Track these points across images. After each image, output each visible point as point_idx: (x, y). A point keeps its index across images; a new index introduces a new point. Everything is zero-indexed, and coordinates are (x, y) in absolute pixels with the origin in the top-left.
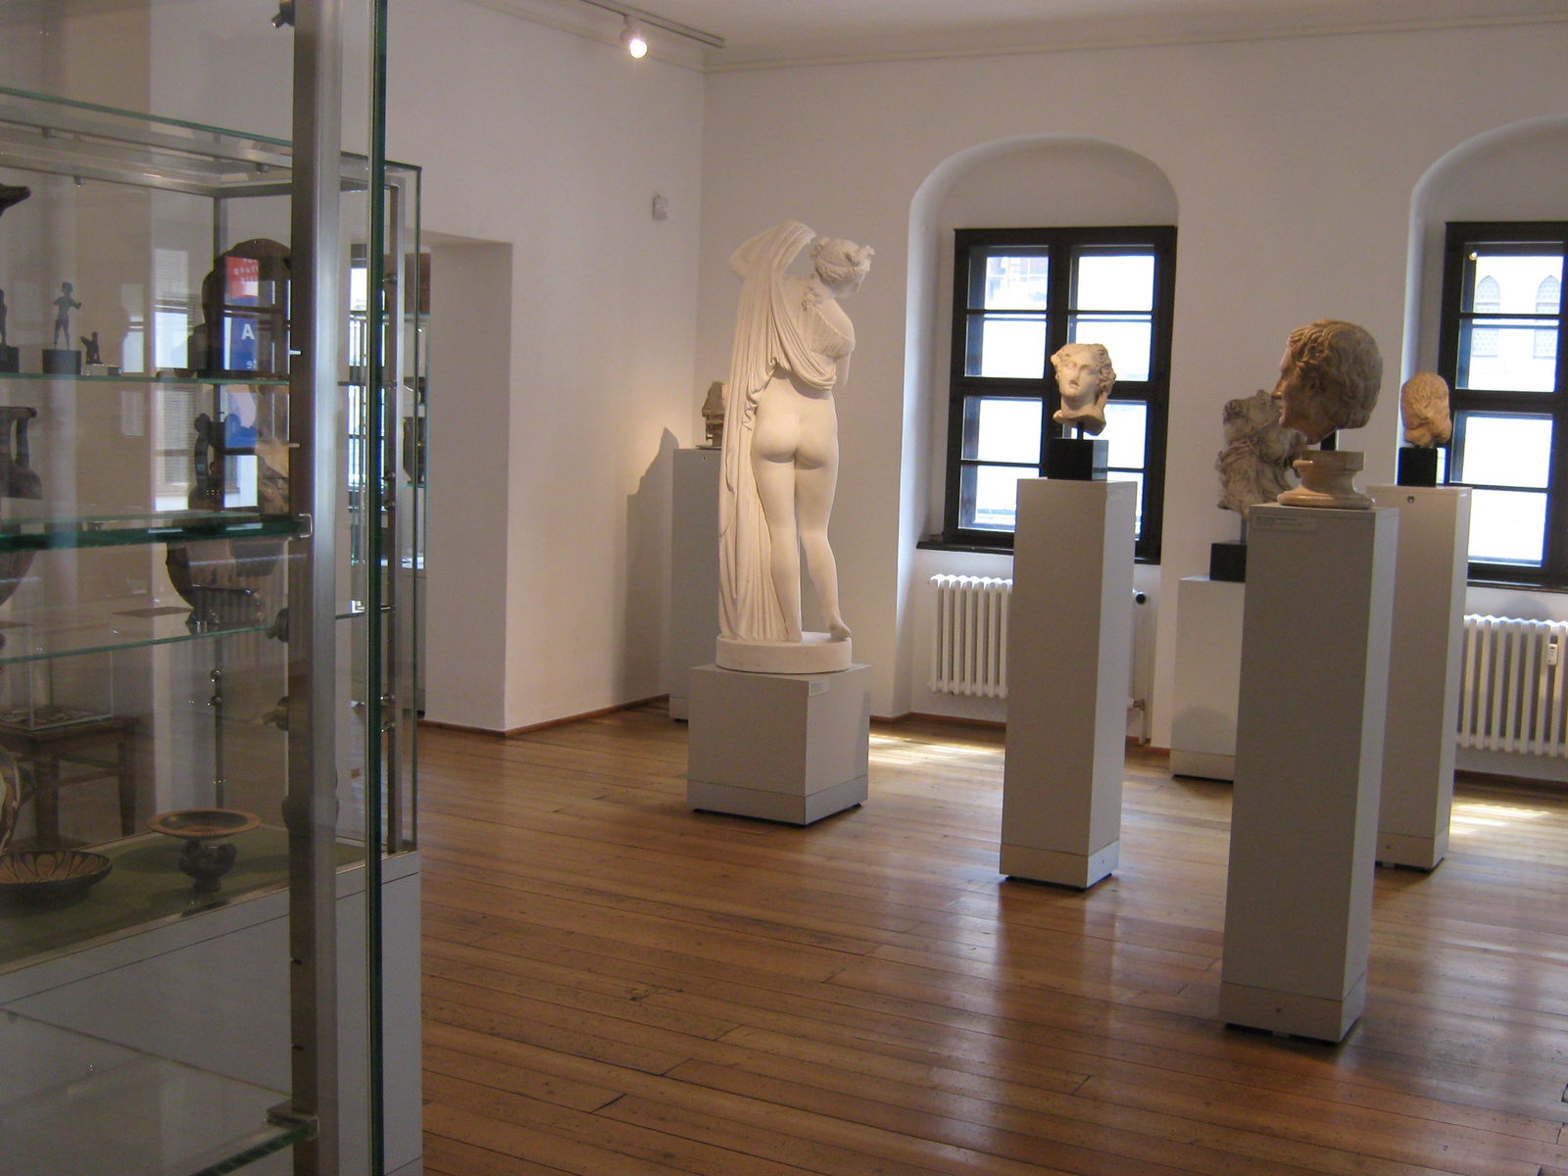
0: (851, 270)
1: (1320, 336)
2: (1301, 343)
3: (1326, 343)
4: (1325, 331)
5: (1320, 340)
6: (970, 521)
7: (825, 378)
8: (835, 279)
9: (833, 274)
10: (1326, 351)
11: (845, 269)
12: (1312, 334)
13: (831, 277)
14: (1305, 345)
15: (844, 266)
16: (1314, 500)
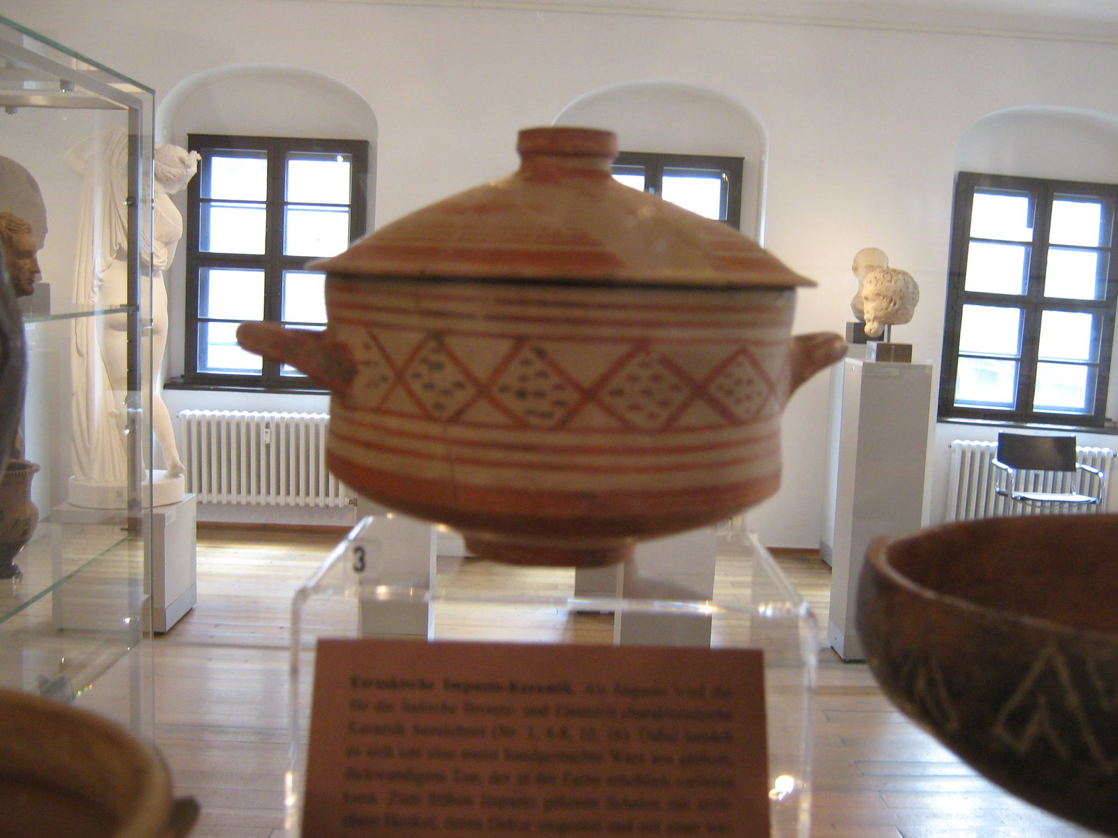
0: (184, 172)
6: (204, 366)
7: (161, 260)
8: (171, 178)
9: (169, 175)
11: (179, 171)
13: (165, 176)
15: (177, 167)
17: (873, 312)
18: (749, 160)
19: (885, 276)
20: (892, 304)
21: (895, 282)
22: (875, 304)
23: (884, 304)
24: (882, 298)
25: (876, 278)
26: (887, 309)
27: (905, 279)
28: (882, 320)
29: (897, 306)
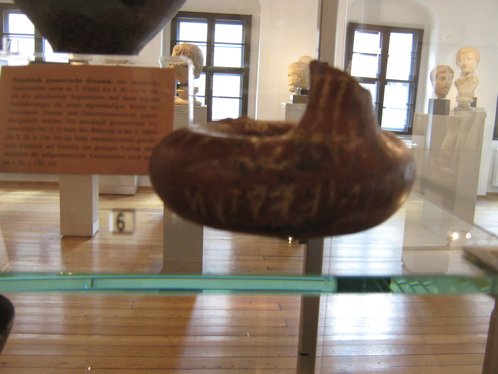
1: (186, 49)
2: (180, 51)
3: (188, 51)
4: (187, 47)
5: (186, 50)
10: (189, 54)
12: (183, 48)
14: (181, 51)
16: (182, 103)
17: (291, 81)
18: (254, 16)
19: (297, 65)
20: (300, 78)
21: (301, 68)
22: (292, 77)
23: (296, 77)
24: (295, 75)
25: (293, 66)
26: (298, 80)
27: (305, 66)
28: (296, 85)
29: (301, 79)
